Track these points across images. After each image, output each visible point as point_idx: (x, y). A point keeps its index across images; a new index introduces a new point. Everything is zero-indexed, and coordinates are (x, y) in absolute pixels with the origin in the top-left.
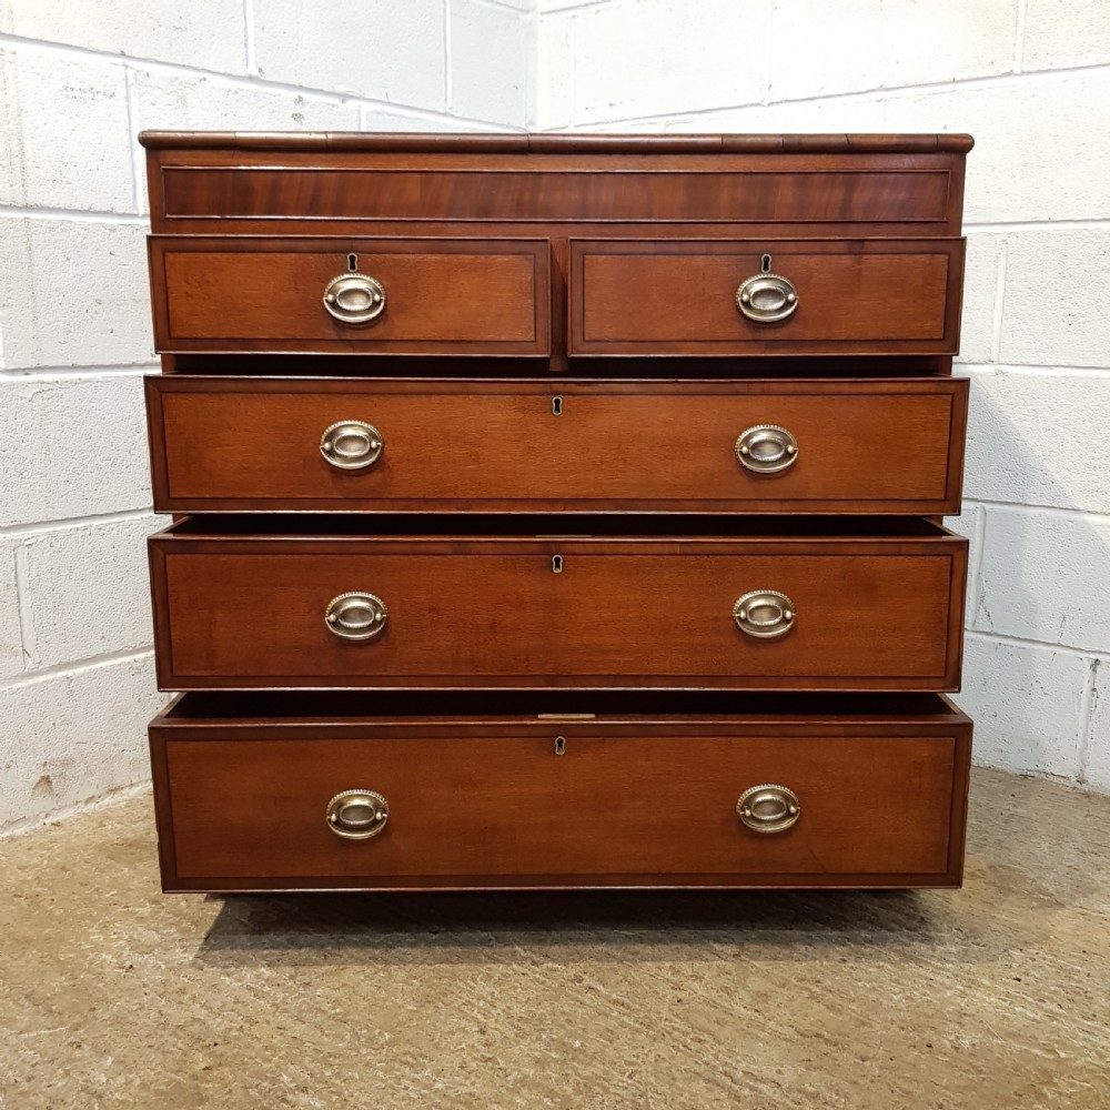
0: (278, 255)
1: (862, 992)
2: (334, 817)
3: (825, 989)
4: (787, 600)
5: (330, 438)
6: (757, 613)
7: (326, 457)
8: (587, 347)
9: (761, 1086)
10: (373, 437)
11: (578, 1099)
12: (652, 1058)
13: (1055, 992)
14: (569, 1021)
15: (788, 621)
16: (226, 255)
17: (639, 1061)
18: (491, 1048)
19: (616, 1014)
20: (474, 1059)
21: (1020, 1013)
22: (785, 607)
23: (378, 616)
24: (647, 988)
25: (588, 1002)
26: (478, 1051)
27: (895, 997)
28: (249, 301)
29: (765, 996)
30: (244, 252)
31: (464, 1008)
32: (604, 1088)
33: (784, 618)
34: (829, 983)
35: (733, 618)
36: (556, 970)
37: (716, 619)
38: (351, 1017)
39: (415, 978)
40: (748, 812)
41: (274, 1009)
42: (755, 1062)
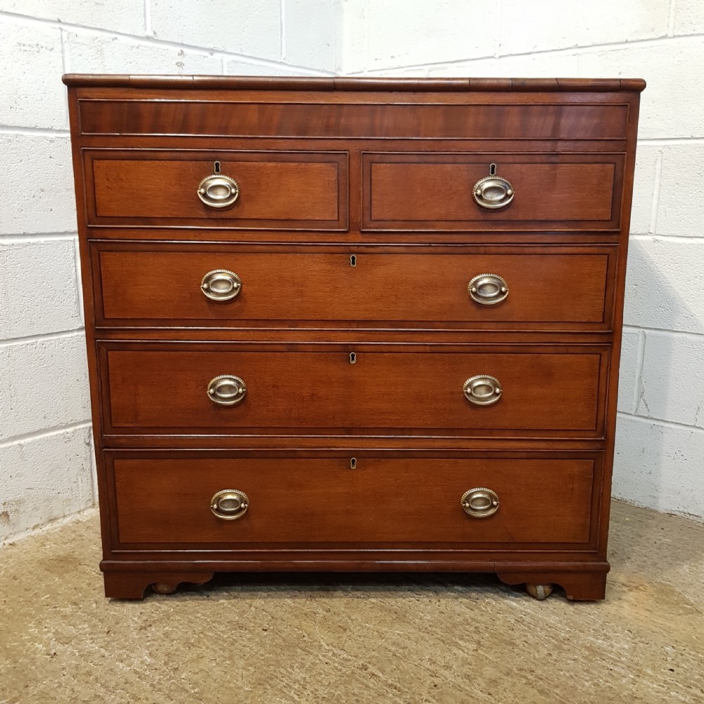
0: (168, 162)
1: (563, 679)
2: (215, 506)
3: (537, 677)
4: (497, 381)
5: (207, 280)
6: (478, 390)
7: (205, 293)
8: (373, 224)
10: (235, 280)
13: (697, 680)
15: (498, 395)
16: (133, 162)
21: (674, 697)
22: (496, 386)
23: (240, 390)
24: (412, 675)
25: (371, 685)
27: (587, 684)
28: (148, 193)
29: (494, 682)
30: (145, 160)
31: (285, 690)
33: (495, 393)
34: (539, 672)
35: (463, 393)
36: (349, 660)
37: (452, 393)
38: (205, 695)
39: (251, 665)
40: (467, 505)
41: (152, 688)
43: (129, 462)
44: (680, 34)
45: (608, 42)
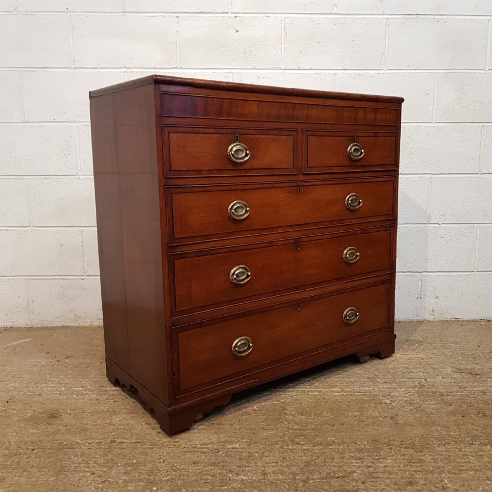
9: (208, 446)
11: (151, 477)
12: (165, 454)
14: (124, 456)
17: (162, 457)
18: (102, 477)
19: (139, 446)
20: (99, 484)
24: (143, 433)
26: (98, 481)
30: (200, 133)
32: (157, 470)
36: (101, 442)
42: (200, 440)
44: (184, 67)
45: (144, 67)
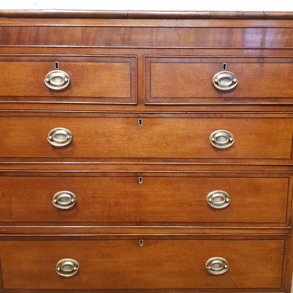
0: (27, 62)
2: (59, 269)
4: (227, 194)
5: (51, 134)
6: (216, 199)
7: (50, 142)
8: (152, 100)
10: (69, 134)
15: (228, 202)
16: (6, 63)
22: (226, 197)
23: (73, 200)
28: (15, 81)
30: (13, 61)
33: (226, 201)
35: (206, 201)
37: (200, 201)
43: (7, 242)
